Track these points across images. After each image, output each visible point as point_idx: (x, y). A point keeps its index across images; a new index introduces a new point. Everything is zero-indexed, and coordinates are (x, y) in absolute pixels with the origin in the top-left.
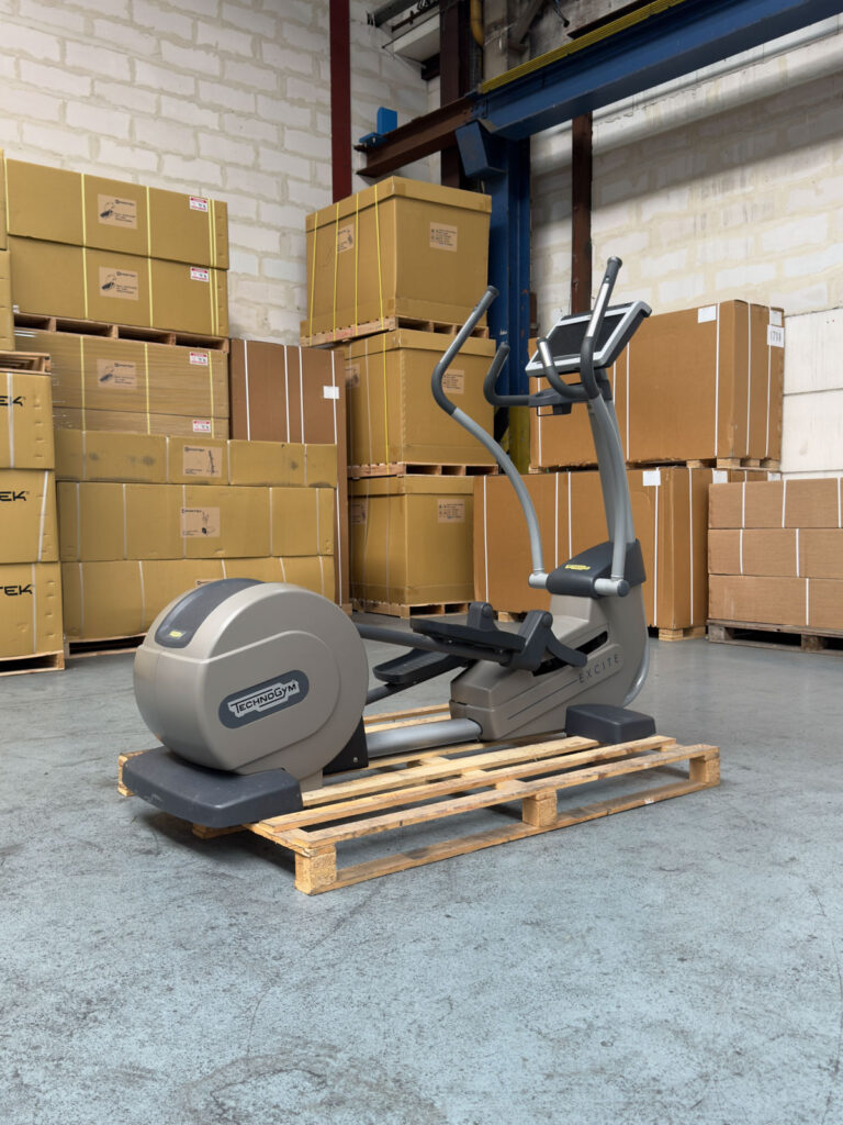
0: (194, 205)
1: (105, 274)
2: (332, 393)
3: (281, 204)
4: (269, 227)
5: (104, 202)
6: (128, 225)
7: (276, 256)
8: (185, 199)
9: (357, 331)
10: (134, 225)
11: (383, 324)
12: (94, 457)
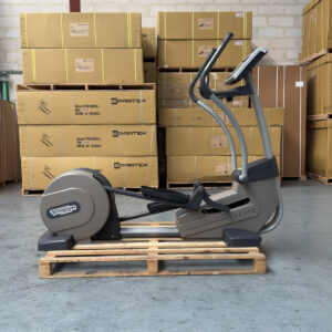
0: (237, 15)
1: (200, 49)
2: (300, 84)
3: (295, 5)
4: (288, 15)
5: (200, 21)
6: (208, 28)
7: (292, 27)
8: (234, 13)
9: (315, 56)
10: (212, 28)
11: (323, 51)
12: (179, 118)
